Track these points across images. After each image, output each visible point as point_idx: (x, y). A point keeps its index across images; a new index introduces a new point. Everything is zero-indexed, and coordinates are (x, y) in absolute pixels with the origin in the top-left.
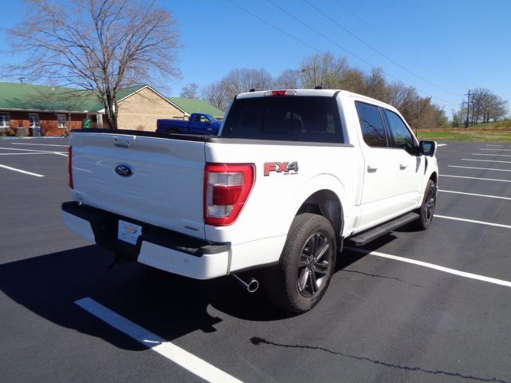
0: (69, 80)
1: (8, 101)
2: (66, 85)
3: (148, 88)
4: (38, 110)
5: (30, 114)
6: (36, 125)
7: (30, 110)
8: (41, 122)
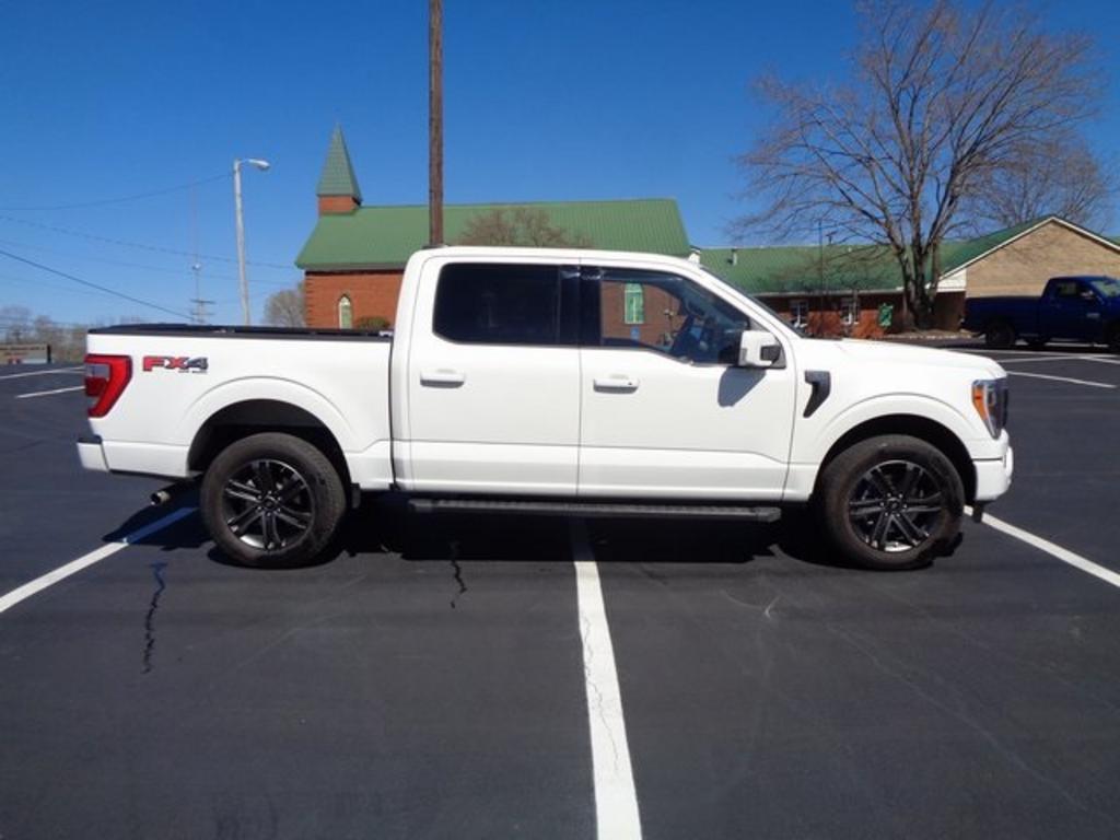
0: (852, 230)
1: (760, 280)
2: (844, 240)
3: (1053, 222)
4: (803, 293)
5: (793, 302)
6: (802, 322)
7: (792, 293)
8: (811, 314)
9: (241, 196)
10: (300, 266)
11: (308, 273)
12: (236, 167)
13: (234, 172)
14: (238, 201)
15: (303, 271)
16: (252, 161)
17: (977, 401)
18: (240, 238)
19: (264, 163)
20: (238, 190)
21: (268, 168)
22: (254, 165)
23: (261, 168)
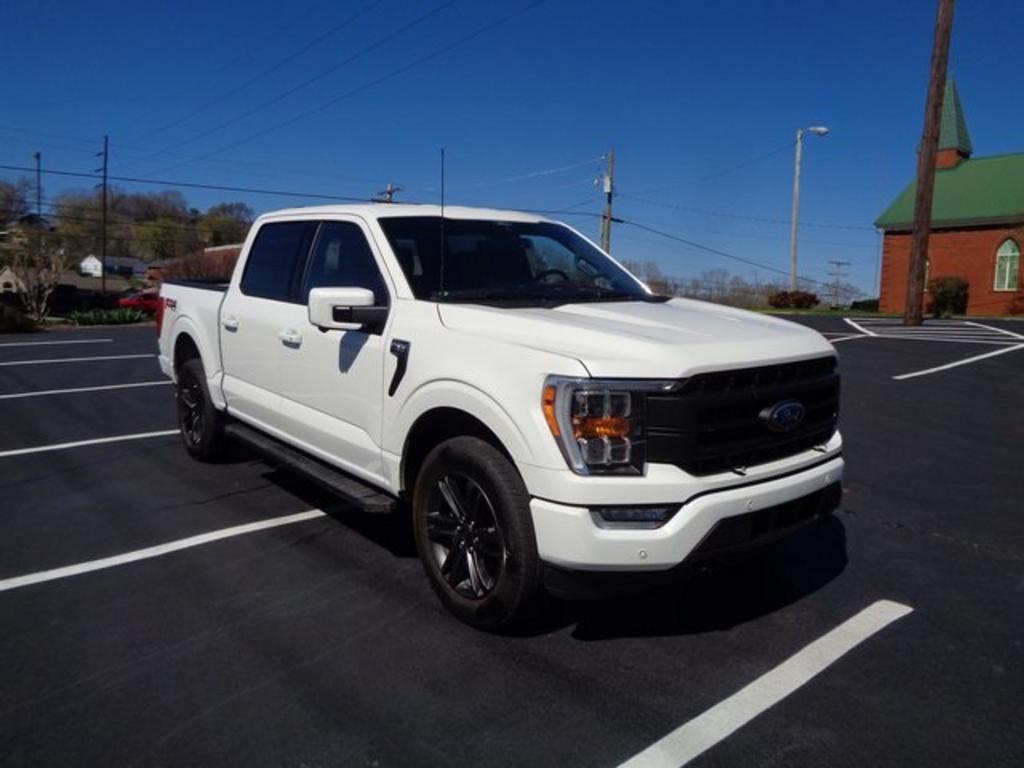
9: (801, 164)
10: (878, 225)
11: (887, 233)
12: (799, 136)
13: (797, 142)
14: (797, 168)
15: (881, 230)
16: (812, 129)
17: (549, 408)
18: (795, 204)
19: (823, 129)
20: (798, 159)
21: (827, 133)
22: (814, 132)
23: (820, 134)
